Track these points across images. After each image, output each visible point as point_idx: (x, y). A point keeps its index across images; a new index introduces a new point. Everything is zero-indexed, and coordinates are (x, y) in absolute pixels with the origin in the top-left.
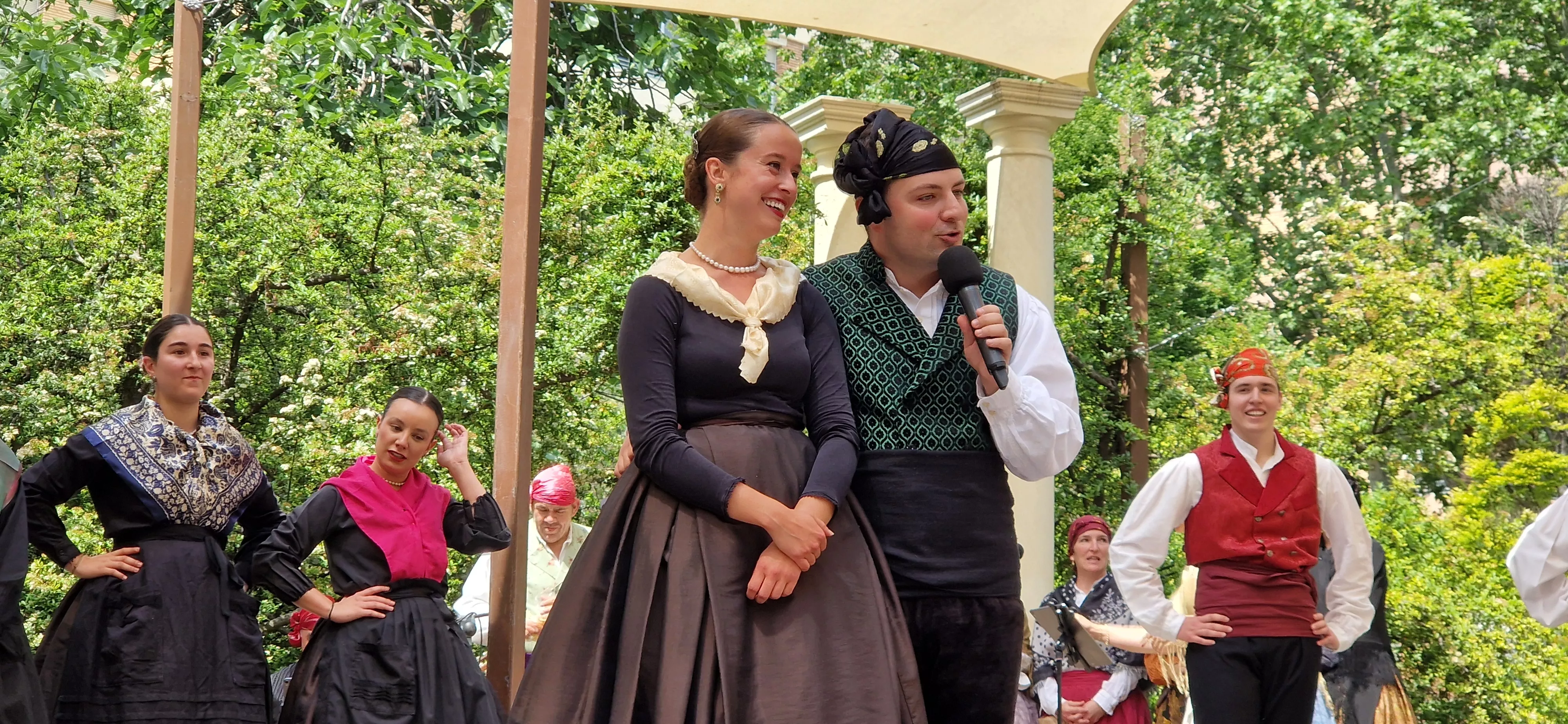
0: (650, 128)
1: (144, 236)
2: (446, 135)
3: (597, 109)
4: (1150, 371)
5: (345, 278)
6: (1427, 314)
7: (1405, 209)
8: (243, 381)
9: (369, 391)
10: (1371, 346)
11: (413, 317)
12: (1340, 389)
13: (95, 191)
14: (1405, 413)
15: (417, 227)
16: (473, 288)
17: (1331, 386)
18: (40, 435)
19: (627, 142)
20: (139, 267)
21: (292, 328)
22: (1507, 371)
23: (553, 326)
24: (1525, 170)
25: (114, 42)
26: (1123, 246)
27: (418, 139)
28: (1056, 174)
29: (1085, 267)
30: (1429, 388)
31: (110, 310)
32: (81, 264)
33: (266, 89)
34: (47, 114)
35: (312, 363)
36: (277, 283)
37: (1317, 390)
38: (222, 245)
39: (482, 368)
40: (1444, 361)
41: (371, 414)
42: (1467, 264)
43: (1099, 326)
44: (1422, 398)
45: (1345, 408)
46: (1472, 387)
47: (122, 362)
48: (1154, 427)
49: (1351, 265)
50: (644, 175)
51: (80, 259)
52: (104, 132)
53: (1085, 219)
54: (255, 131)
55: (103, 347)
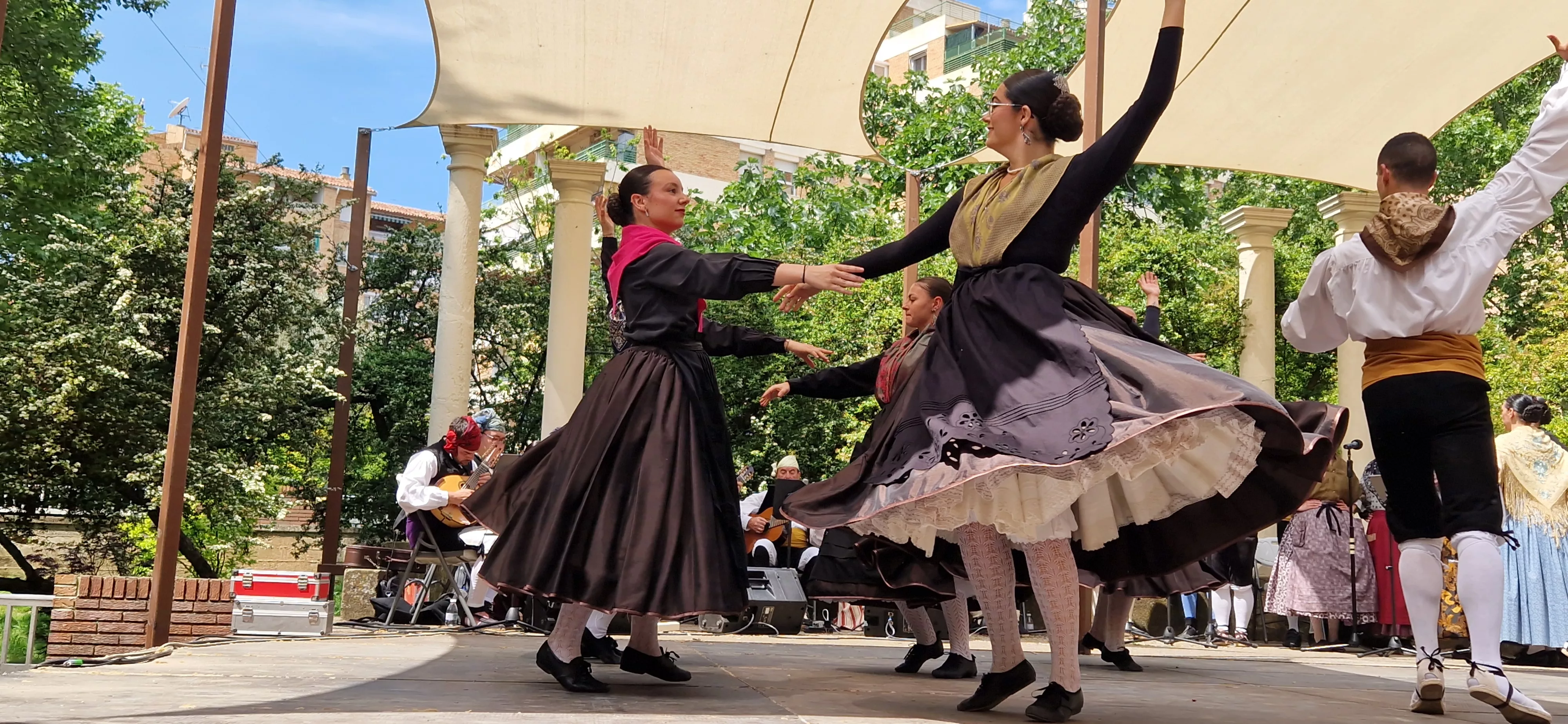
0: (1148, 228)
25: (872, 196)
31: (877, 326)
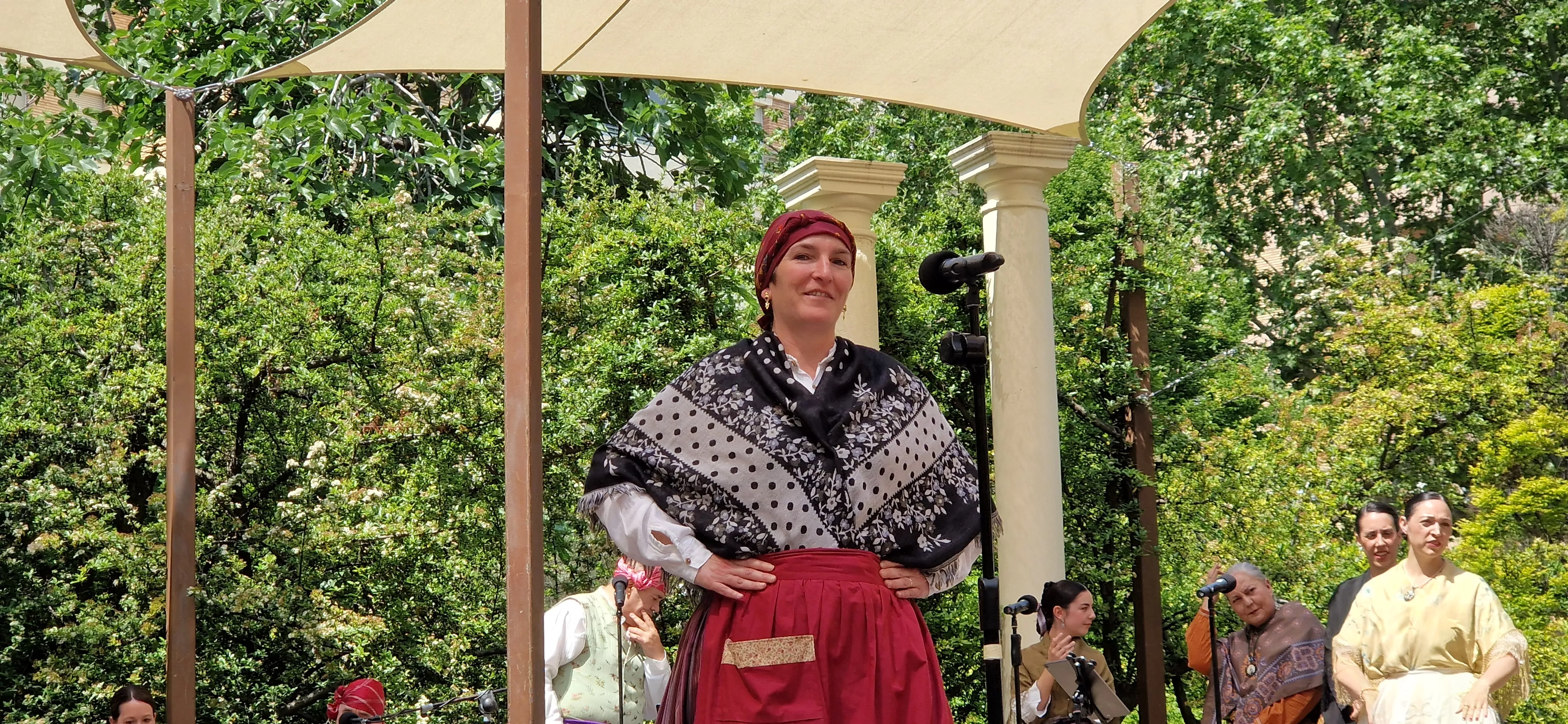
0: (644, 196)
1: (144, 327)
2: (440, 212)
3: (590, 179)
4: (1154, 417)
5: (347, 359)
6: (1428, 348)
7: (1402, 244)
8: (249, 467)
9: (375, 471)
10: (1375, 381)
11: (416, 396)
12: (1345, 426)
13: (94, 283)
14: (1411, 448)
15: (416, 306)
16: (474, 363)
17: (1336, 423)
18: (50, 529)
19: (623, 211)
20: (141, 358)
21: (296, 411)
22: (1512, 402)
23: (556, 398)
24: (1518, 198)
25: (105, 133)
26: (1121, 293)
27: (413, 219)
28: (1051, 223)
29: (1085, 317)
30: (1435, 421)
31: (114, 402)
32: (83, 357)
33: (260, 175)
34: (43, 209)
35: (318, 445)
36: (279, 367)
37: (1322, 428)
38: (223, 332)
39: (487, 444)
40: (1448, 393)
41: (379, 493)
42: (1467, 296)
43: (1103, 374)
44: (1427, 432)
45: (1351, 446)
46: (1477, 419)
47: (128, 453)
48: (1161, 473)
49: (1351, 302)
50: (640, 244)
51: (82, 352)
52: (100, 225)
53: (1082, 268)
54: (252, 217)
55: (108, 439)
